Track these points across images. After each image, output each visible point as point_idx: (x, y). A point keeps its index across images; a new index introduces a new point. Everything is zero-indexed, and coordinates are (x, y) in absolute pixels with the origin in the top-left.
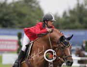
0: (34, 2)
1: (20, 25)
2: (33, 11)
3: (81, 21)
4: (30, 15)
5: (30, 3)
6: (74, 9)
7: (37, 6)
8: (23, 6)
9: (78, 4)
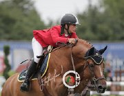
0: (27, 3)
1: (7, 36)
2: (26, 15)
3: (94, 29)
4: (21, 21)
5: (21, 4)
6: (84, 13)
7: (31, 8)
8: (11, 8)
9: (90, 6)
